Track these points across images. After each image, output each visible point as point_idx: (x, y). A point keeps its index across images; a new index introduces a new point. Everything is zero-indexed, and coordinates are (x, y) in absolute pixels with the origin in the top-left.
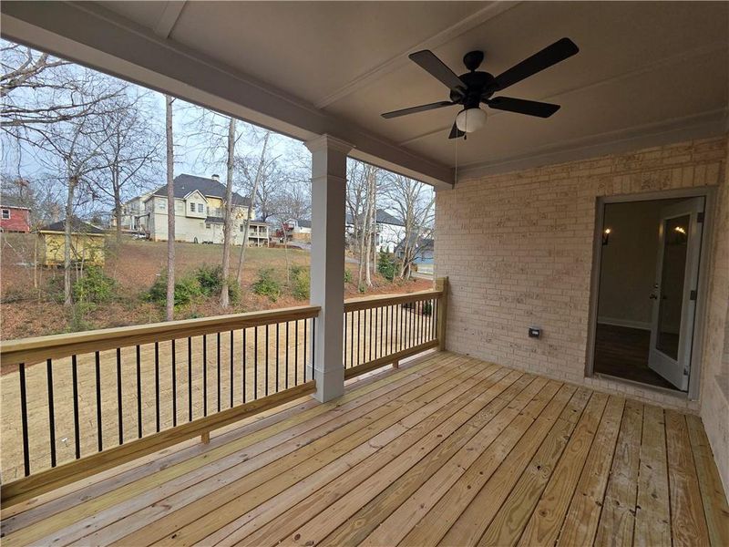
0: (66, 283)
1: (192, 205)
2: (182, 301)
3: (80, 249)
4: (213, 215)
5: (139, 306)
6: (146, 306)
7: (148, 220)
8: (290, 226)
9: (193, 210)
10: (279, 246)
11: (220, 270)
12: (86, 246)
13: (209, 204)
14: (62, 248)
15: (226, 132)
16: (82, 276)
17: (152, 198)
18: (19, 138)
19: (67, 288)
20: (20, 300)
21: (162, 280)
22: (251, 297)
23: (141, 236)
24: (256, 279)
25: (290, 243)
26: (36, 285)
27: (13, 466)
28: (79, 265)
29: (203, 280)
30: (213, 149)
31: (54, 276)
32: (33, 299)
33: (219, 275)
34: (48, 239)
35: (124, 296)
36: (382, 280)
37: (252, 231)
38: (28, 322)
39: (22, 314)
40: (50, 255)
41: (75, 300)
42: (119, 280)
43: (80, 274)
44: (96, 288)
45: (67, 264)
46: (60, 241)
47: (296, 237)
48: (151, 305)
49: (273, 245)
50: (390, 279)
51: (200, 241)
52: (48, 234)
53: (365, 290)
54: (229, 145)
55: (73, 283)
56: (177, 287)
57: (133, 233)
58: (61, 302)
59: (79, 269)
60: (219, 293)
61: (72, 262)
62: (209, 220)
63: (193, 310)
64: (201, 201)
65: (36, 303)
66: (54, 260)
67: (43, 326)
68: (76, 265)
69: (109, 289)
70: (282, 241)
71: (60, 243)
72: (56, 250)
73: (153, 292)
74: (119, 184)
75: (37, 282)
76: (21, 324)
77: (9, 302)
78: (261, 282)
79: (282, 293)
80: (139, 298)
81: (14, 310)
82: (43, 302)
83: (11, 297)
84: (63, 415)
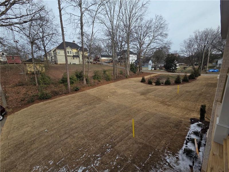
0: (36, 79)
1: (68, 51)
2: (72, 83)
3: (38, 67)
4: (75, 55)
5: (59, 86)
6: (61, 85)
7: (55, 58)
8: (98, 57)
9: (68, 53)
10: (96, 64)
11: (82, 72)
12: (40, 66)
13: (73, 51)
14: (33, 67)
15: (79, 22)
16: (40, 76)
17: (55, 50)
18: (12, 30)
19: (36, 80)
20: (23, 85)
21: (65, 76)
22: (92, 81)
23: (54, 63)
24: (93, 75)
25: (99, 63)
26: (27, 80)
27: (32, 139)
28: (39, 73)
29: (77, 76)
30: (75, 29)
31: (32, 76)
32: (27, 84)
33: (82, 74)
34: (27, 65)
35: (53, 82)
36: (132, 73)
37: (87, 59)
38: (27, 92)
39: (24, 89)
40: (29, 70)
41: (39, 84)
42: (52, 77)
43: (39, 76)
44: (45, 80)
45: (35, 72)
46: (31, 65)
47: (100, 61)
48: (63, 85)
49: (94, 64)
50: (135, 73)
51: (72, 64)
52: (27, 63)
53: (128, 77)
54: (81, 27)
55: (38, 78)
56: (70, 78)
57: (51, 62)
58: (35, 85)
59: (39, 74)
60: (83, 80)
61: (36, 72)
62: (74, 56)
63: (76, 86)
64: (71, 50)
65: (28, 85)
66: (31, 71)
67: (32, 93)
68: (38, 73)
69: (49, 80)
70: (96, 62)
71: (32, 66)
72: (30, 68)
73: (62, 80)
74: (45, 46)
75: (27, 79)
76: (25, 92)
77: (20, 86)
78: (95, 75)
79: (102, 79)
80: (58, 82)
81: (22, 88)
82: (30, 85)
83: (20, 84)
84: (44, 122)
